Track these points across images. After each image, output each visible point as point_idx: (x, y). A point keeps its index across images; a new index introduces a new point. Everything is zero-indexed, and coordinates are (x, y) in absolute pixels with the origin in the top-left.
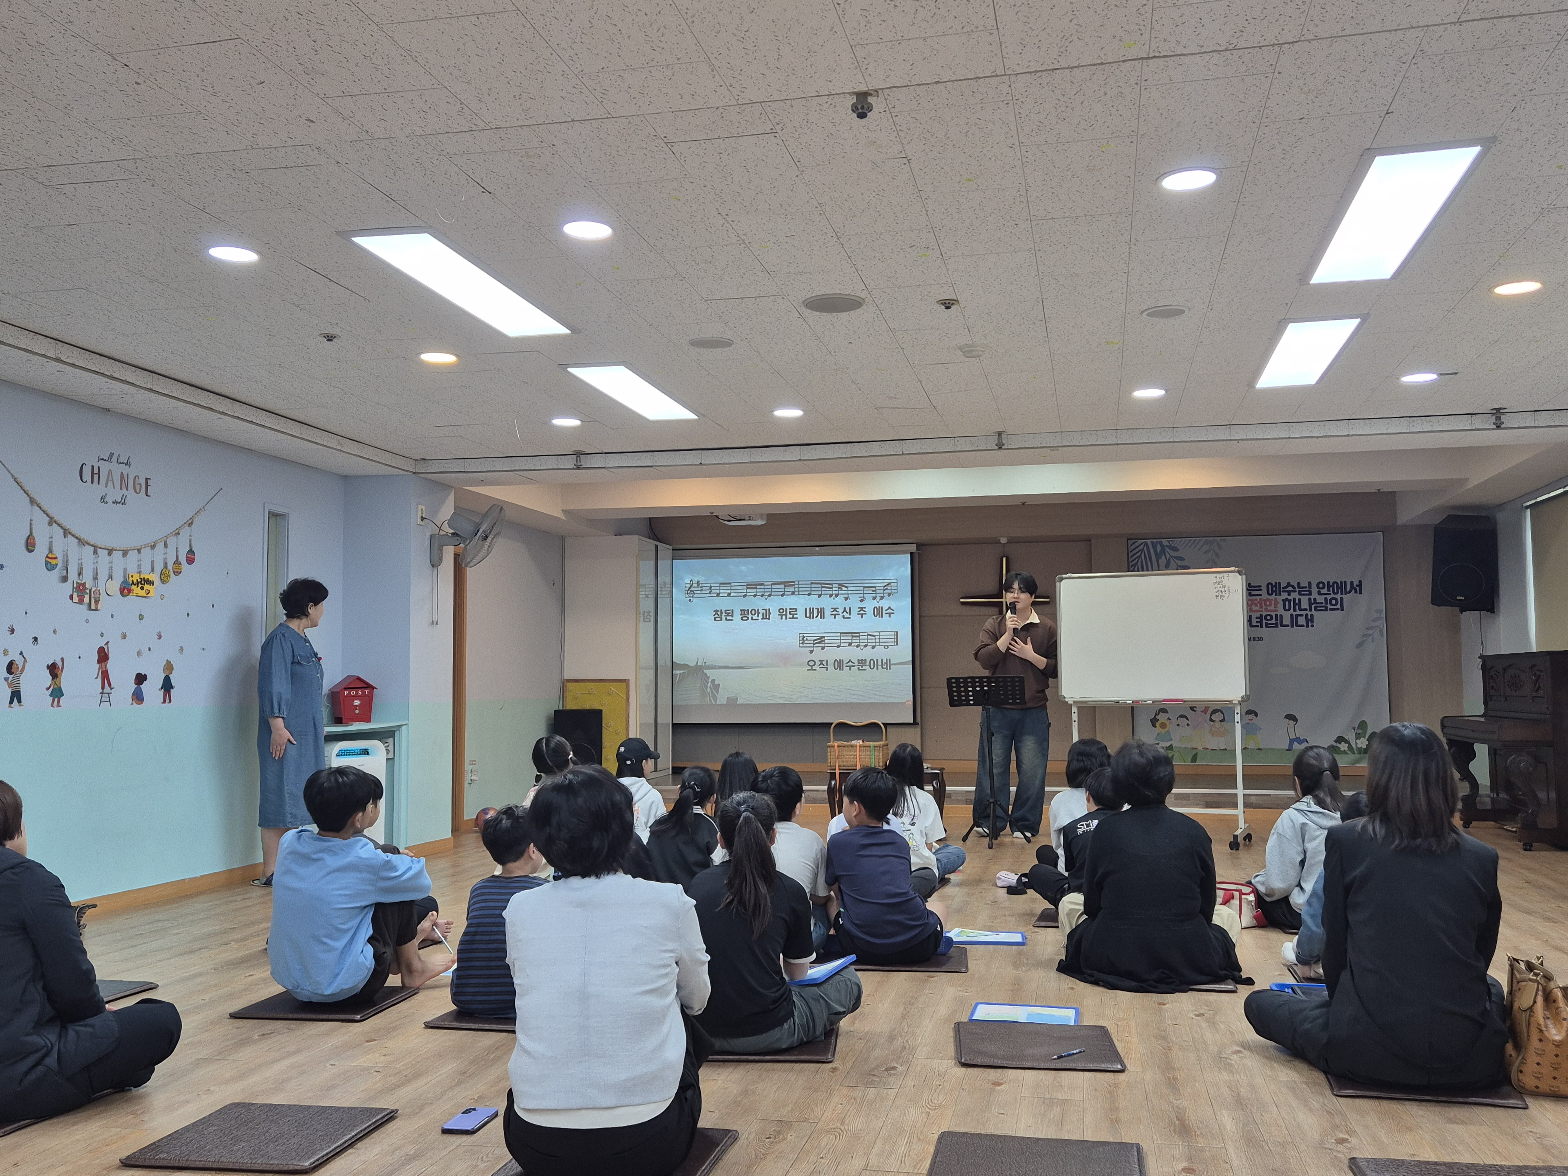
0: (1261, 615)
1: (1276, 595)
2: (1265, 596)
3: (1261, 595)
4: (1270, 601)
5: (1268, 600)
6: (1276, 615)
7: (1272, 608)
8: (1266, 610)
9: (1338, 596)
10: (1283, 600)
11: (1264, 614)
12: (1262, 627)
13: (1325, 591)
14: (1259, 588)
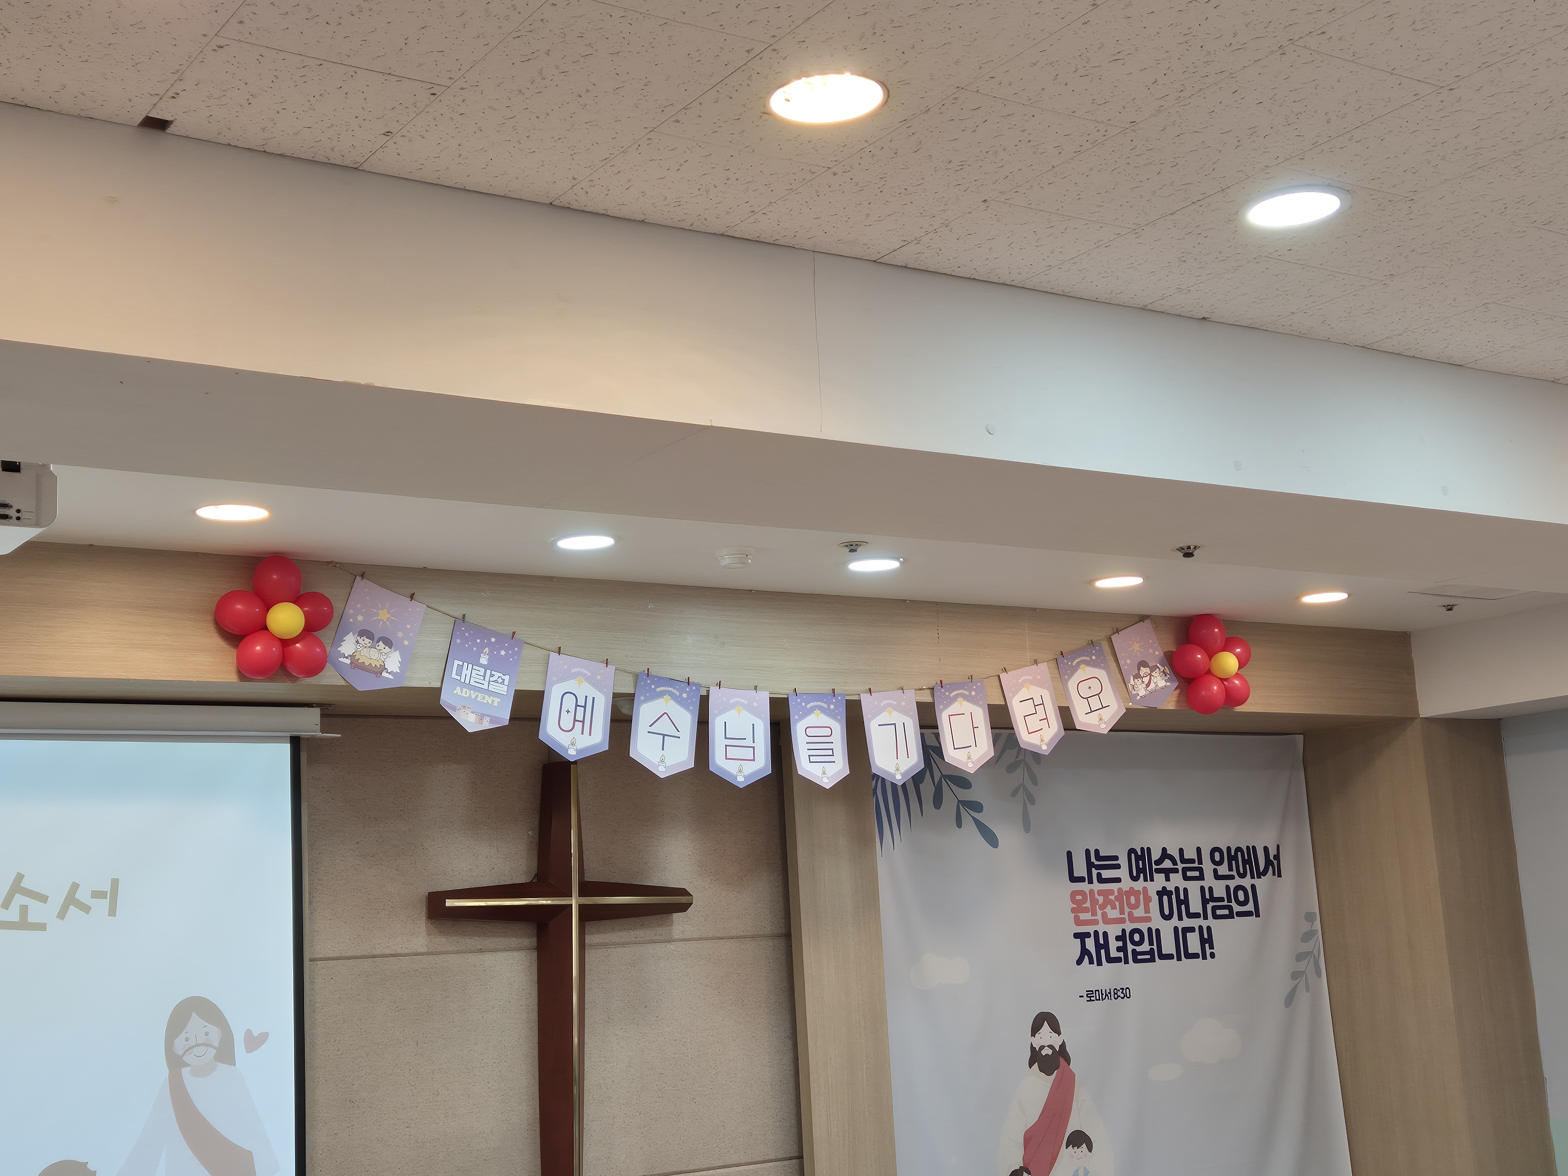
0: (1124, 931)
1: (1145, 880)
2: (1127, 883)
3: (1118, 880)
4: (1136, 893)
5: (1132, 892)
6: (1150, 930)
7: (1139, 912)
8: (1132, 919)
9: (1247, 882)
10: (1158, 893)
11: (1129, 927)
12: (1127, 962)
13: (1223, 870)
14: (1111, 862)
